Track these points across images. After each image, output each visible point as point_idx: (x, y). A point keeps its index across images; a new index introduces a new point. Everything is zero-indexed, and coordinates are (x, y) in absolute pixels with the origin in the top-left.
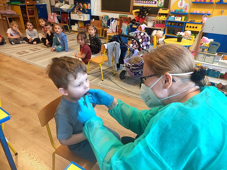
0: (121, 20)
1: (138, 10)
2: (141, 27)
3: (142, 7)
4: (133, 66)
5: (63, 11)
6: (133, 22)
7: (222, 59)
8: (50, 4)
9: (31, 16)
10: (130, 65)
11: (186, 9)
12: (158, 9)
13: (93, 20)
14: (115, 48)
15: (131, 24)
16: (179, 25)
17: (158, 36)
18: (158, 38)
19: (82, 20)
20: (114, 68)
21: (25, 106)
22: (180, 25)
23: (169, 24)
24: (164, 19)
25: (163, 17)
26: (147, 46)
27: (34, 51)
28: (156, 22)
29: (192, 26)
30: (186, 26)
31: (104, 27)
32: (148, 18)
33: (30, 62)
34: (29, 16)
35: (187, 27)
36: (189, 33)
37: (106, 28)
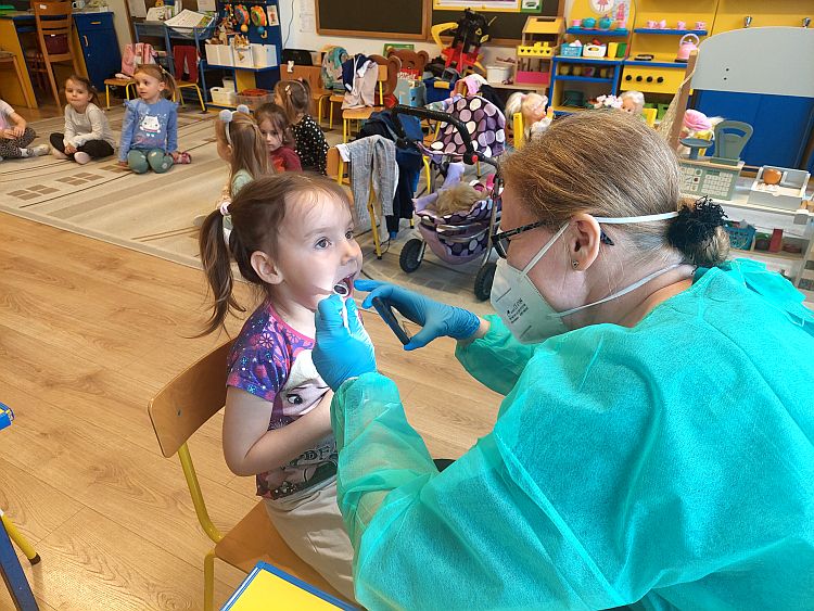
0: (393, 63)
1: (452, 25)
2: (465, 84)
3: (467, 12)
4: (448, 221)
5: (178, 34)
6: (436, 67)
7: (760, 183)
8: (129, 13)
9: (56, 58)
10: (435, 217)
11: (620, 16)
12: (521, 18)
13: (291, 64)
14: (378, 160)
15: (426, 75)
16: (597, 75)
17: (527, 112)
18: (528, 120)
19: (251, 66)
20: (379, 232)
21: (58, 383)
22: (603, 72)
23: (565, 70)
24: (545, 55)
25: (543, 48)
26: (494, 145)
27: (75, 184)
28: (516, 65)
29: (645, 78)
30: (624, 76)
31: (331, 88)
32: (487, 52)
33: (65, 225)
34: (48, 59)
35: (629, 78)
36: (637, 101)
37: (338, 93)
